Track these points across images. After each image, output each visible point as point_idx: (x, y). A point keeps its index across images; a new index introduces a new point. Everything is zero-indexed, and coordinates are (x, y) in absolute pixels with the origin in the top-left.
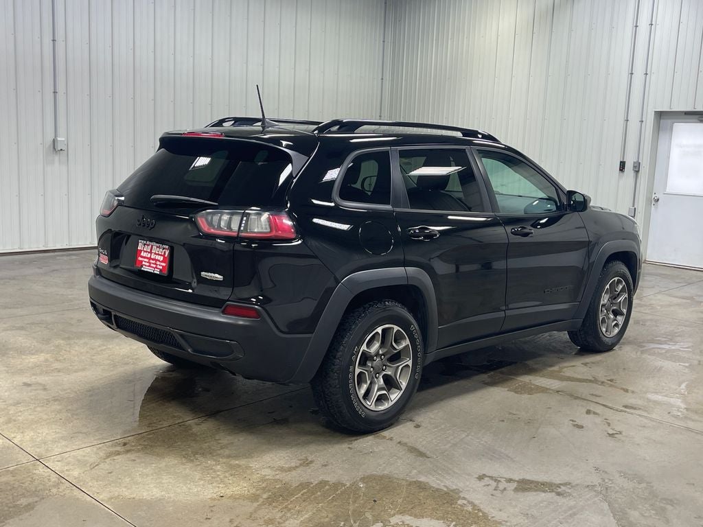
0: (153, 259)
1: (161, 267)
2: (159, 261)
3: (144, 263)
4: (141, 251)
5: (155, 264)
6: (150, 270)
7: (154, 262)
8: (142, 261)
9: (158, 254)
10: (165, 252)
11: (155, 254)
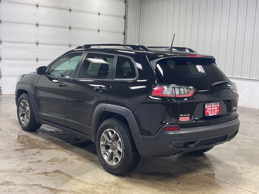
0: (213, 110)
1: (217, 112)
2: (216, 110)
3: (209, 113)
4: (207, 108)
5: (214, 111)
6: (213, 115)
7: (213, 111)
8: (208, 112)
9: (215, 107)
10: (218, 105)
11: (214, 107)
